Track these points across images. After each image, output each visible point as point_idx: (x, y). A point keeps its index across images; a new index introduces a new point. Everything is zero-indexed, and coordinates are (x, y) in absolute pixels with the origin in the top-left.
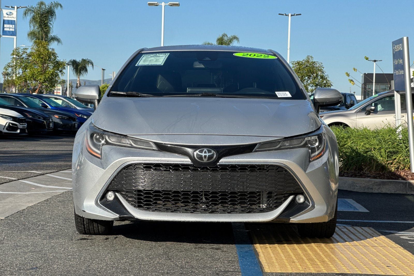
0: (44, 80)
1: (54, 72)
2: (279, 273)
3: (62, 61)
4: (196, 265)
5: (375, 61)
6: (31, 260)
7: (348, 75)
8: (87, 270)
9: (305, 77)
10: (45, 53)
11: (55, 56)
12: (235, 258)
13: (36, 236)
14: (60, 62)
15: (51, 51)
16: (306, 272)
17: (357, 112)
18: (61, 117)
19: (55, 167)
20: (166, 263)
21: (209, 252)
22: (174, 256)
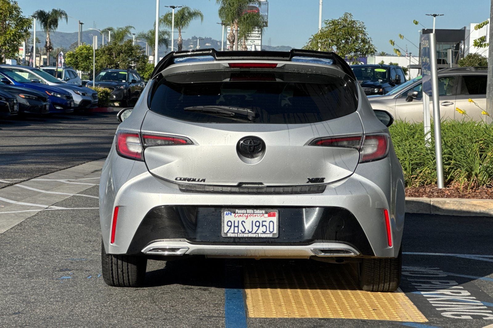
0: (4, 43)
1: (17, 32)
2: (263, 318)
3: (27, 17)
4: (181, 309)
5: (435, 16)
6: (12, 304)
7: (393, 43)
8: (70, 316)
9: (341, 41)
10: (5, 8)
11: (18, 11)
12: (221, 301)
13: (14, 274)
14: (24, 19)
15: (12, 4)
16: (290, 317)
17: (396, 98)
18: (28, 96)
19: (24, 172)
20: (150, 307)
21: (196, 294)
22: (159, 298)
